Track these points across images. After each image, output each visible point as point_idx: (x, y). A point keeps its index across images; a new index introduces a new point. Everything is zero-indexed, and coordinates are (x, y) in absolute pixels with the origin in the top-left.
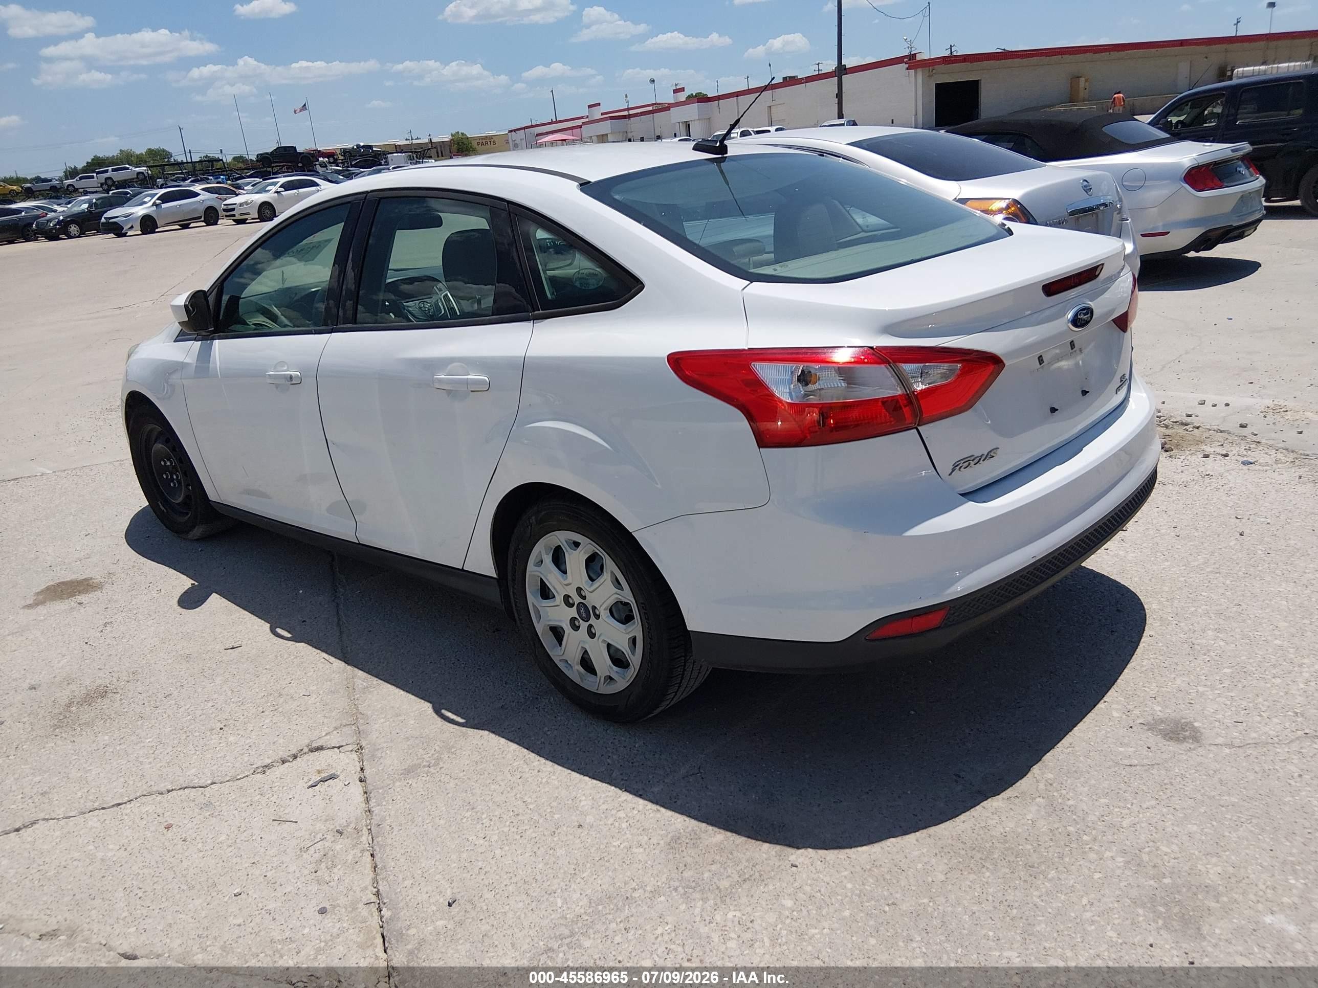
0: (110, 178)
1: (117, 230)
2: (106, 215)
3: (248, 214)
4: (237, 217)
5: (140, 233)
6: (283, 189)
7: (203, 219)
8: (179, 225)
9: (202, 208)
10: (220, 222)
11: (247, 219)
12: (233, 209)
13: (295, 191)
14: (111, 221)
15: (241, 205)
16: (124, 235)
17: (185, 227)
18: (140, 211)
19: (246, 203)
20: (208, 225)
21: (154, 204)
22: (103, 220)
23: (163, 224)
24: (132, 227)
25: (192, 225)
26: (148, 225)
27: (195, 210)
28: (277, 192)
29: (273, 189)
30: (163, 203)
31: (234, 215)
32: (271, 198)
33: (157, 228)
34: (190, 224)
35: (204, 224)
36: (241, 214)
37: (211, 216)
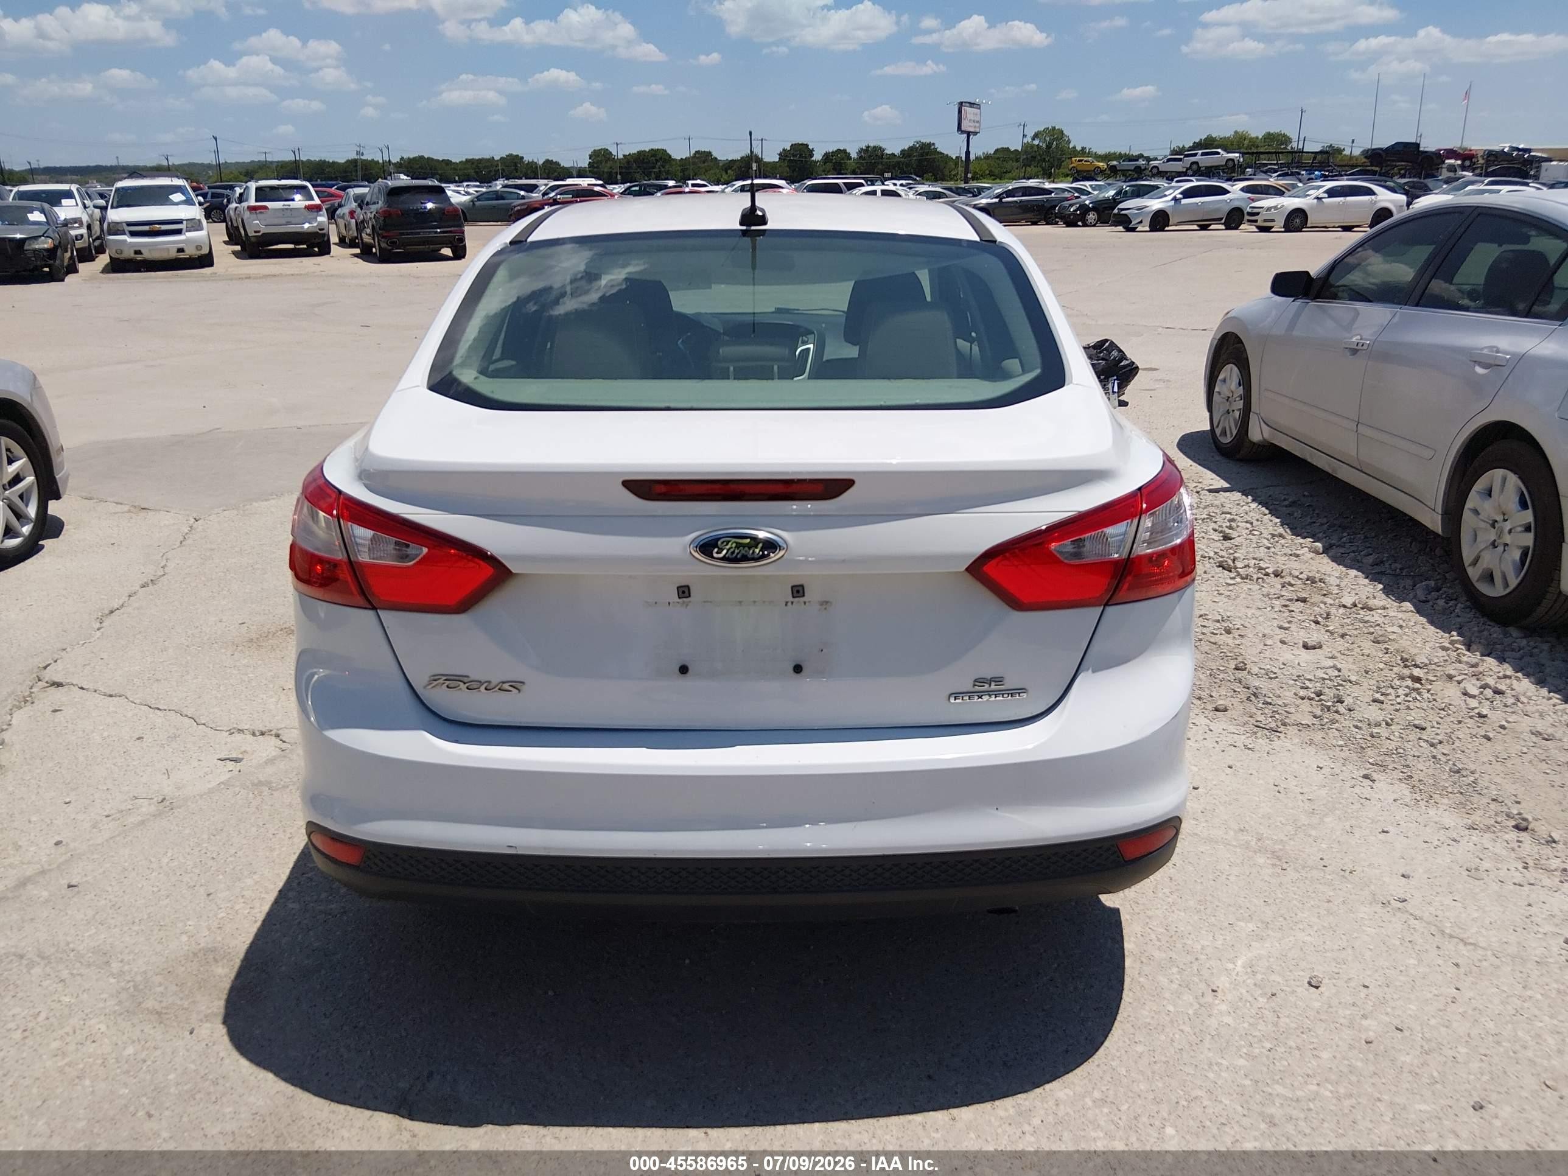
0: (1197, 163)
1: (1126, 223)
2: (1121, 206)
3: (1273, 221)
4: (1260, 223)
5: (1148, 229)
6: (1326, 195)
7: (1223, 221)
8: (1198, 225)
9: (1227, 208)
10: (1242, 227)
11: (1272, 227)
12: (1258, 214)
13: (1342, 199)
14: (1123, 212)
15: (1269, 209)
16: (1133, 230)
17: (1204, 228)
18: (1155, 204)
19: (1276, 208)
20: (1226, 229)
21: (1175, 199)
22: (1116, 211)
23: (1175, 222)
24: (1141, 222)
25: (1212, 227)
26: (1160, 221)
27: (1218, 210)
28: (1318, 198)
29: (1313, 193)
30: (1184, 198)
31: (1256, 221)
32: (1307, 204)
33: (1168, 226)
34: (1210, 225)
35: (1223, 227)
36: (1265, 221)
37: (1234, 219)
